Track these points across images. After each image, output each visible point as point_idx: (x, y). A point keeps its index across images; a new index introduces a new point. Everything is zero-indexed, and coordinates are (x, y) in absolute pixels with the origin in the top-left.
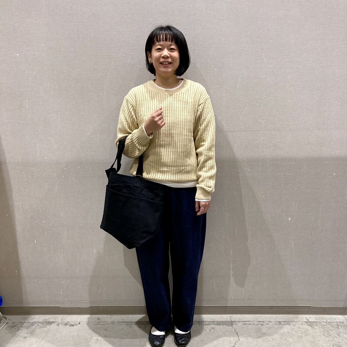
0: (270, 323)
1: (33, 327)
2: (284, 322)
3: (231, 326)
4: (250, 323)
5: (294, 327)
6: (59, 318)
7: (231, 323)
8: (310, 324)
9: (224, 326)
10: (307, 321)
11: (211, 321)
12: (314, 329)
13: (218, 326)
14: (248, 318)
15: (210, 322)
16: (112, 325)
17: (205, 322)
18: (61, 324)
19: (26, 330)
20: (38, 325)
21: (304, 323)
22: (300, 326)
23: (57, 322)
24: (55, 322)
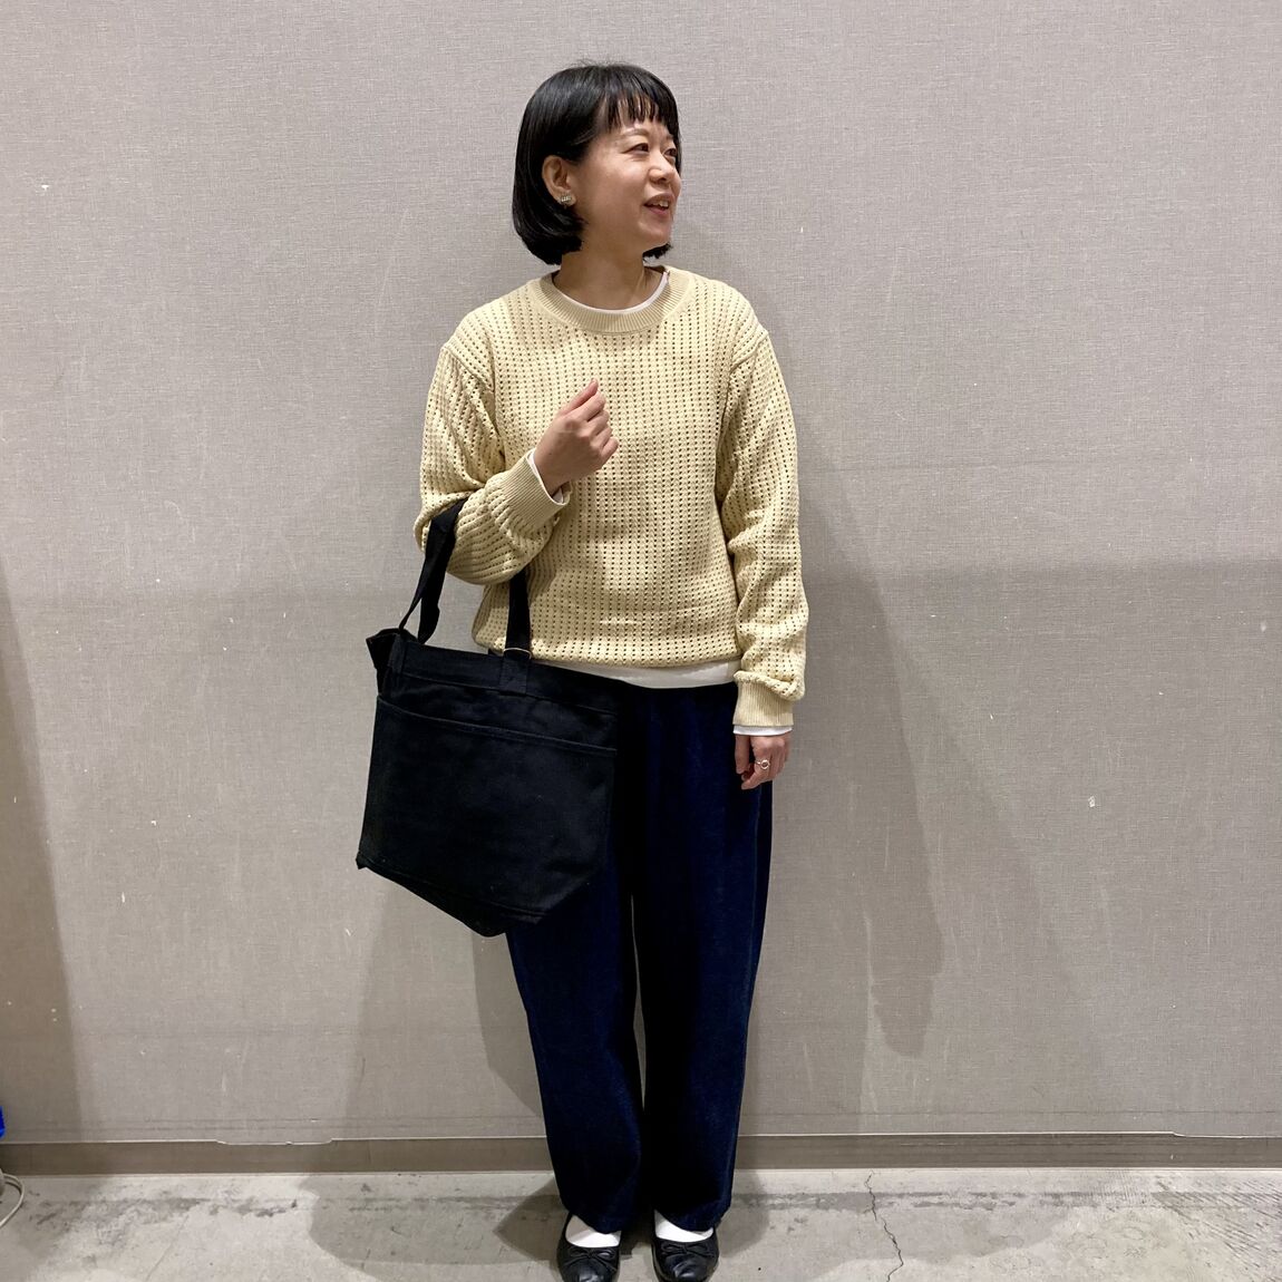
0: (1017, 1199)
1: (122, 1219)
2: (1073, 1194)
3: (870, 1214)
4: (945, 1199)
5: (1112, 1215)
6: (218, 1184)
7: (872, 1201)
8: (1173, 1201)
9: (844, 1211)
10: (1161, 1190)
11: (794, 1193)
12: (1188, 1221)
13: (820, 1211)
14: (933, 1183)
15: (790, 1197)
16: (419, 1212)
17: (772, 1196)
18: (225, 1207)
19: (94, 1232)
20: (139, 1213)
21: (1150, 1200)
22: (1139, 1212)
23: (209, 1200)
24: (203, 1200)
